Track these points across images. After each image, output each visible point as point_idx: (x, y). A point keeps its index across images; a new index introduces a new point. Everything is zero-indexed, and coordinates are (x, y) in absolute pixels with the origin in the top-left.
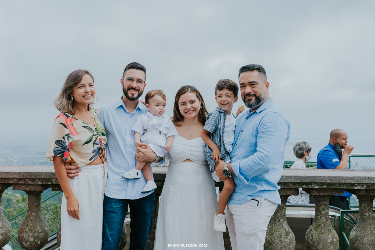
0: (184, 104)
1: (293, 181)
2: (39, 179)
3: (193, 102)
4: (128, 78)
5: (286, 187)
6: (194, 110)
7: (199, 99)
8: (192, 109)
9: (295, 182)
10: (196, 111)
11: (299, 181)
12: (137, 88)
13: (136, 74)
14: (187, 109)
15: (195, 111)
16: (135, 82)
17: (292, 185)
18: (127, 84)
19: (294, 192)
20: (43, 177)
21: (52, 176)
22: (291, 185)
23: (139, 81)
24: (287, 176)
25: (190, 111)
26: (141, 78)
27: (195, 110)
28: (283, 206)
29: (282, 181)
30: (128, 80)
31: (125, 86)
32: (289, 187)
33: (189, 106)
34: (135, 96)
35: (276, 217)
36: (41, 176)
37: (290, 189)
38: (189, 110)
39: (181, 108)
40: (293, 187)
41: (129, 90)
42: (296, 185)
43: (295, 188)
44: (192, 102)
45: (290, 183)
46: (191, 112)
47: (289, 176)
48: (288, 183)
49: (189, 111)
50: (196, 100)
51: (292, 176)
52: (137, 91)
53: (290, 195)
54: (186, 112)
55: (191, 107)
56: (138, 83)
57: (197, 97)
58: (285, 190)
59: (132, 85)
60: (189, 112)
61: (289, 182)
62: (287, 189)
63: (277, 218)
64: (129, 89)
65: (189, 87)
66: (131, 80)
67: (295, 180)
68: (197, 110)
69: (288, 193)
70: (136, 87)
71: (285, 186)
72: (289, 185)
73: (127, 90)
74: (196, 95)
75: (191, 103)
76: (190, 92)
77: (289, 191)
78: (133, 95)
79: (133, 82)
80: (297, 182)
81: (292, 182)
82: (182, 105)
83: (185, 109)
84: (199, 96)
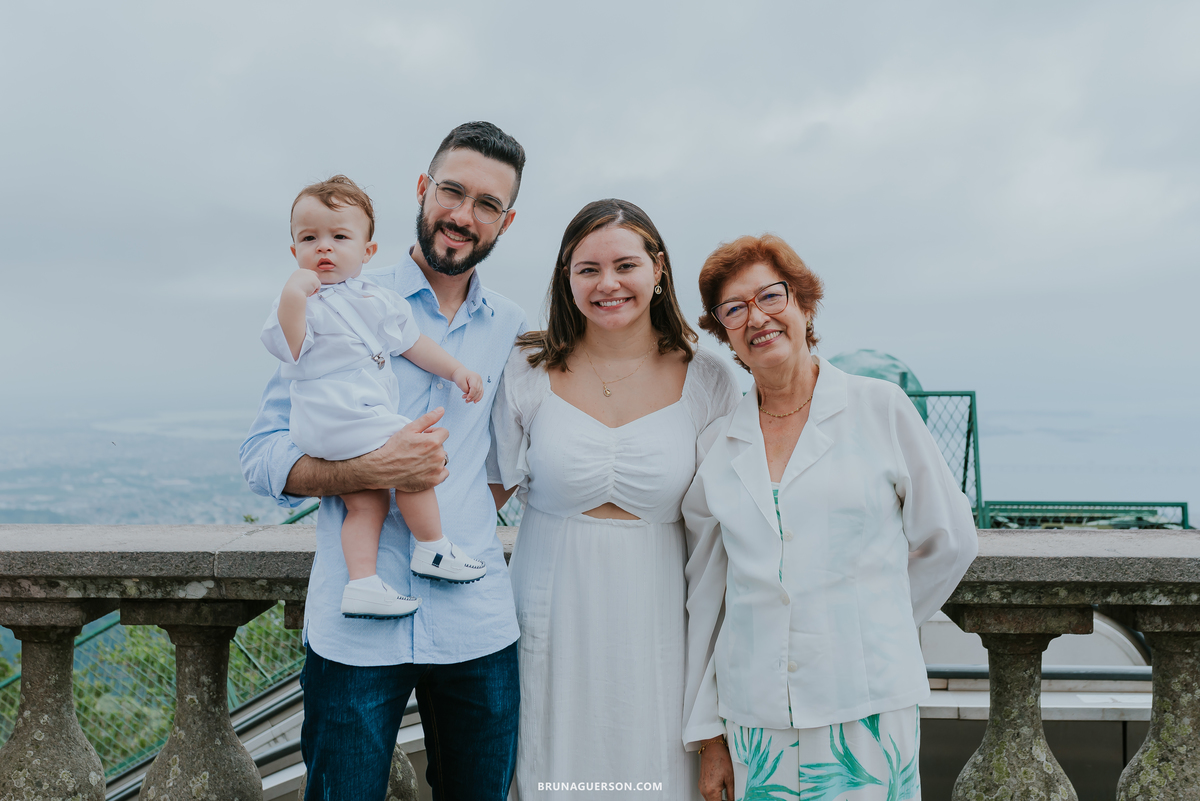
0: (592, 269)
1: (1074, 579)
2: (73, 579)
3: (627, 266)
4: (446, 183)
5: (1045, 601)
6: (628, 299)
7: (653, 259)
8: (622, 294)
9: (1082, 583)
10: (637, 304)
11: (1094, 576)
12: (472, 230)
13: (480, 171)
14: (602, 292)
15: (631, 303)
16: (469, 203)
17: (1069, 593)
18: (437, 203)
19: (1074, 620)
20: (90, 569)
21: (125, 567)
22: (1063, 593)
23: (486, 202)
24: (1050, 560)
25: (611, 301)
26: (498, 194)
27: (632, 298)
28: (1031, 677)
29: (1031, 579)
30: (444, 189)
31: (429, 214)
32: (1056, 601)
33: (610, 279)
34: (459, 258)
35: (1002, 719)
36: (81, 565)
37: (1059, 610)
38: (610, 295)
39: (579, 285)
40: (1071, 602)
41: (443, 231)
42: (1083, 592)
43: (1079, 605)
44: (624, 265)
45: (1063, 584)
46: (614, 303)
47: (1055, 559)
48: (1054, 584)
49: (606, 301)
50: (642, 261)
51: (1070, 559)
52: (469, 240)
53: (1061, 630)
54: (597, 304)
55: (618, 286)
56: (478, 211)
57: (648, 247)
58: (1040, 614)
59: (453, 215)
60: (609, 304)
61: (1055, 582)
62: (1046, 608)
63: (1009, 722)
64: (440, 226)
65: (622, 205)
66: (456, 190)
67: (1079, 574)
68: (640, 299)
69: (1053, 624)
70: (468, 226)
71: (1040, 598)
72: (1057, 594)
73: (431, 228)
74: (645, 239)
75: (619, 268)
76: (622, 224)
77: (1054, 616)
78: (451, 251)
79: (463, 203)
80: (1090, 580)
81: (1070, 583)
82: (583, 272)
83: (594, 290)
84: (655, 246)
